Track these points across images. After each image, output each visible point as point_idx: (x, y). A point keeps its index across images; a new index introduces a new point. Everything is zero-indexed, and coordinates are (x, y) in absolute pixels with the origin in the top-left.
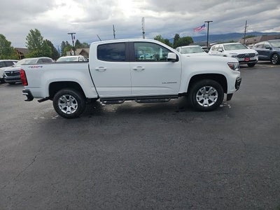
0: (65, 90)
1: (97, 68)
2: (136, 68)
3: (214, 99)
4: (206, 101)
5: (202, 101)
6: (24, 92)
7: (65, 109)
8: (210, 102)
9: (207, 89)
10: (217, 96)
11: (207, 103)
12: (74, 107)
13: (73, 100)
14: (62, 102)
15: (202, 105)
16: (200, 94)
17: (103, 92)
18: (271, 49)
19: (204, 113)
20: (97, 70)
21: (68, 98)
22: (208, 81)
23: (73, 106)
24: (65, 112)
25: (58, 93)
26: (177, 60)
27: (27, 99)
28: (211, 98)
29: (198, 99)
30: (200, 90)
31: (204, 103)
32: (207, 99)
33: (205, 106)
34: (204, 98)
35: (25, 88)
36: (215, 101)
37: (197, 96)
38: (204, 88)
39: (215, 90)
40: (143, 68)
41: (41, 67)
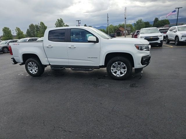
0: (31, 59)
1: (48, 46)
2: (70, 46)
3: (124, 71)
4: (118, 73)
5: (115, 72)
7: (32, 70)
8: (121, 73)
9: (119, 64)
10: (126, 70)
11: (119, 74)
13: (35, 65)
14: (30, 66)
15: (115, 75)
16: (114, 67)
20: (48, 47)
21: (32, 63)
22: (119, 58)
23: (36, 69)
24: (32, 72)
25: (27, 61)
26: (97, 41)
27: (13, 63)
28: (122, 71)
29: (113, 71)
30: (114, 64)
31: (117, 73)
32: (119, 71)
33: (118, 76)
34: (117, 71)
35: (12, 56)
36: (125, 73)
37: (112, 68)
38: (117, 63)
39: (125, 65)
40: (75, 46)
41: (19, 44)
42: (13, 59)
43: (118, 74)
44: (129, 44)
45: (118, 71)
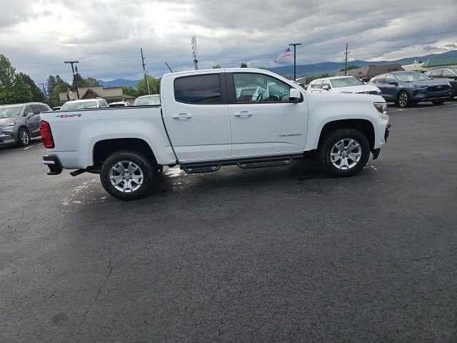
0: (123, 154)
1: (176, 115)
2: (238, 113)
3: (356, 158)
4: (344, 161)
5: (338, 162)
6: (46, 159)
7: (121, 185)
8: (350, 162)
9: (346, 143)
10: (360, 153)
11: (347, 163)
12: (136, 181)
13: (135, 169)
14: (117, 174)
15: (339, 167)
16: (336, 151)
17: (185, 154)
18: (396, 84)
19: (346, 179)
20: (177, 119)
21: (126, 166)
22: (347, 131)
23: (135, 178)
24: (121, 190)
25: (109, 159)
26: (301, 100)
27: (49, 171)
28: (352, 156)
29: (334, 159)
30: (336, 145)
31: (342, 164)
32: (346, 159)
33: (343, 168)
34: (341, 157)
35: (49, 152)
36: (358, 160)
37: (332, 154)
38: (342, 141)
39: (358, 145)
40: (250, 113)
41: (80, 115)
42: (55, 158)
43: (344, 165)
44: (367, 102)
45: (344, 158)
